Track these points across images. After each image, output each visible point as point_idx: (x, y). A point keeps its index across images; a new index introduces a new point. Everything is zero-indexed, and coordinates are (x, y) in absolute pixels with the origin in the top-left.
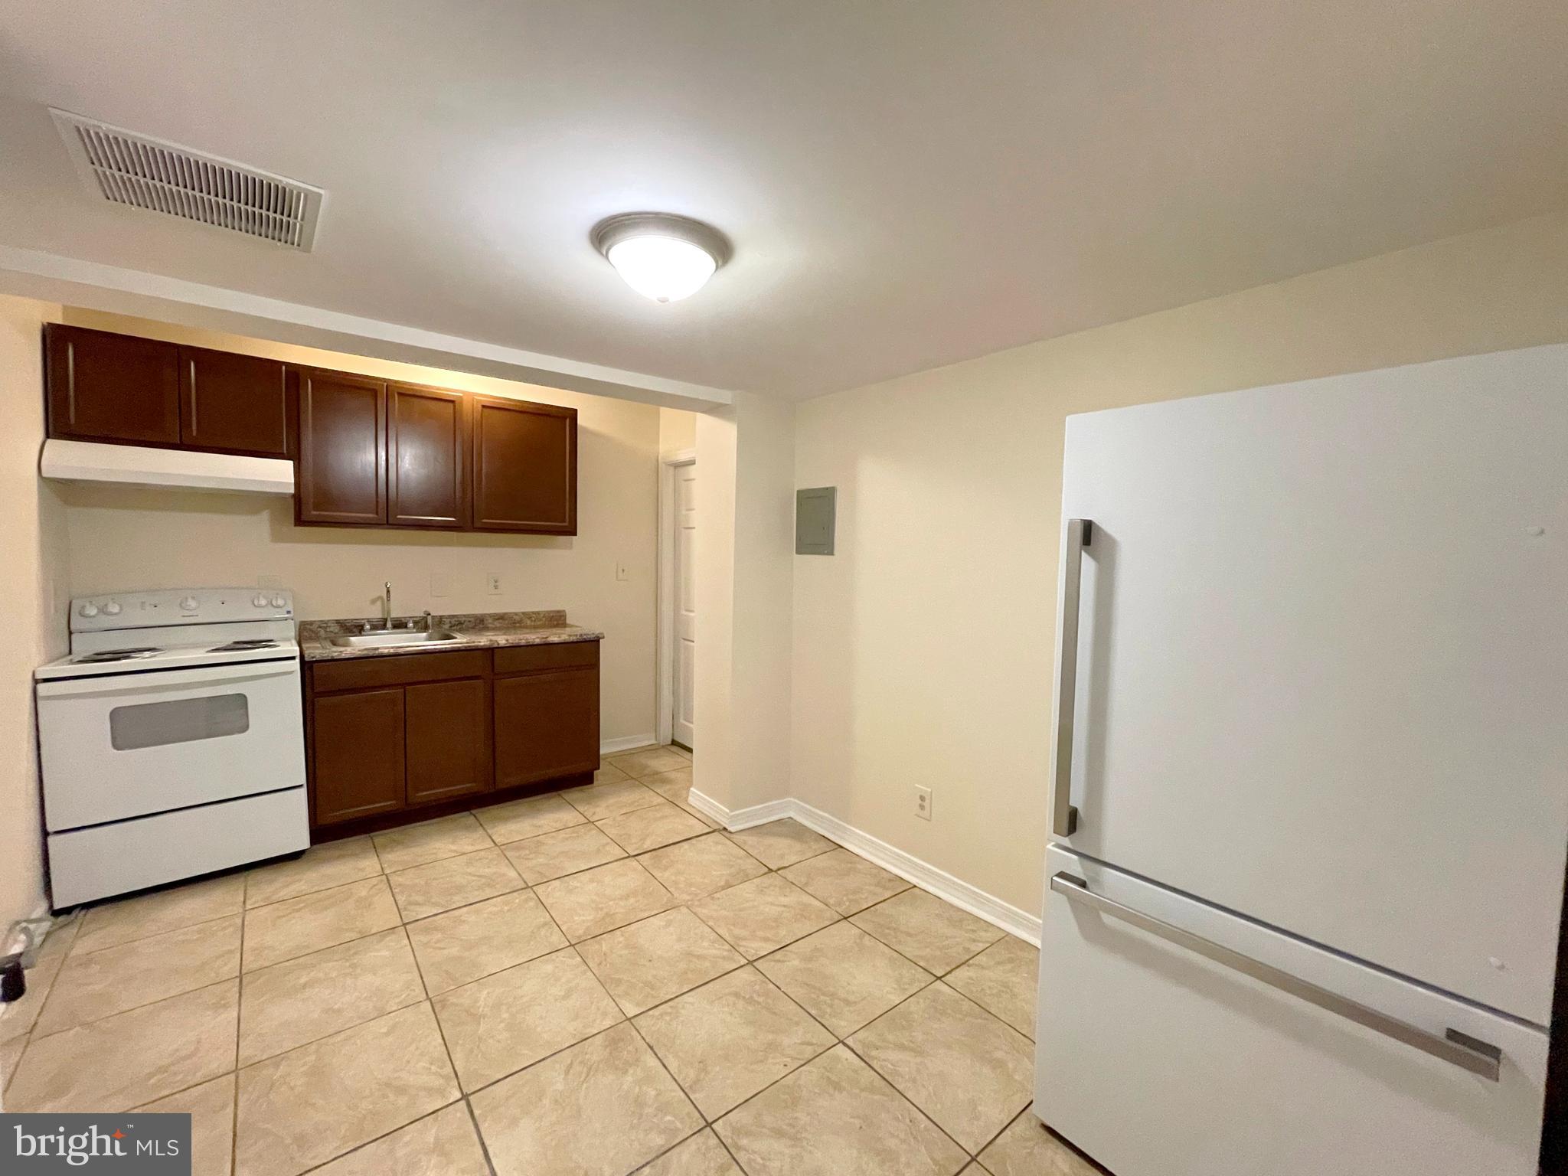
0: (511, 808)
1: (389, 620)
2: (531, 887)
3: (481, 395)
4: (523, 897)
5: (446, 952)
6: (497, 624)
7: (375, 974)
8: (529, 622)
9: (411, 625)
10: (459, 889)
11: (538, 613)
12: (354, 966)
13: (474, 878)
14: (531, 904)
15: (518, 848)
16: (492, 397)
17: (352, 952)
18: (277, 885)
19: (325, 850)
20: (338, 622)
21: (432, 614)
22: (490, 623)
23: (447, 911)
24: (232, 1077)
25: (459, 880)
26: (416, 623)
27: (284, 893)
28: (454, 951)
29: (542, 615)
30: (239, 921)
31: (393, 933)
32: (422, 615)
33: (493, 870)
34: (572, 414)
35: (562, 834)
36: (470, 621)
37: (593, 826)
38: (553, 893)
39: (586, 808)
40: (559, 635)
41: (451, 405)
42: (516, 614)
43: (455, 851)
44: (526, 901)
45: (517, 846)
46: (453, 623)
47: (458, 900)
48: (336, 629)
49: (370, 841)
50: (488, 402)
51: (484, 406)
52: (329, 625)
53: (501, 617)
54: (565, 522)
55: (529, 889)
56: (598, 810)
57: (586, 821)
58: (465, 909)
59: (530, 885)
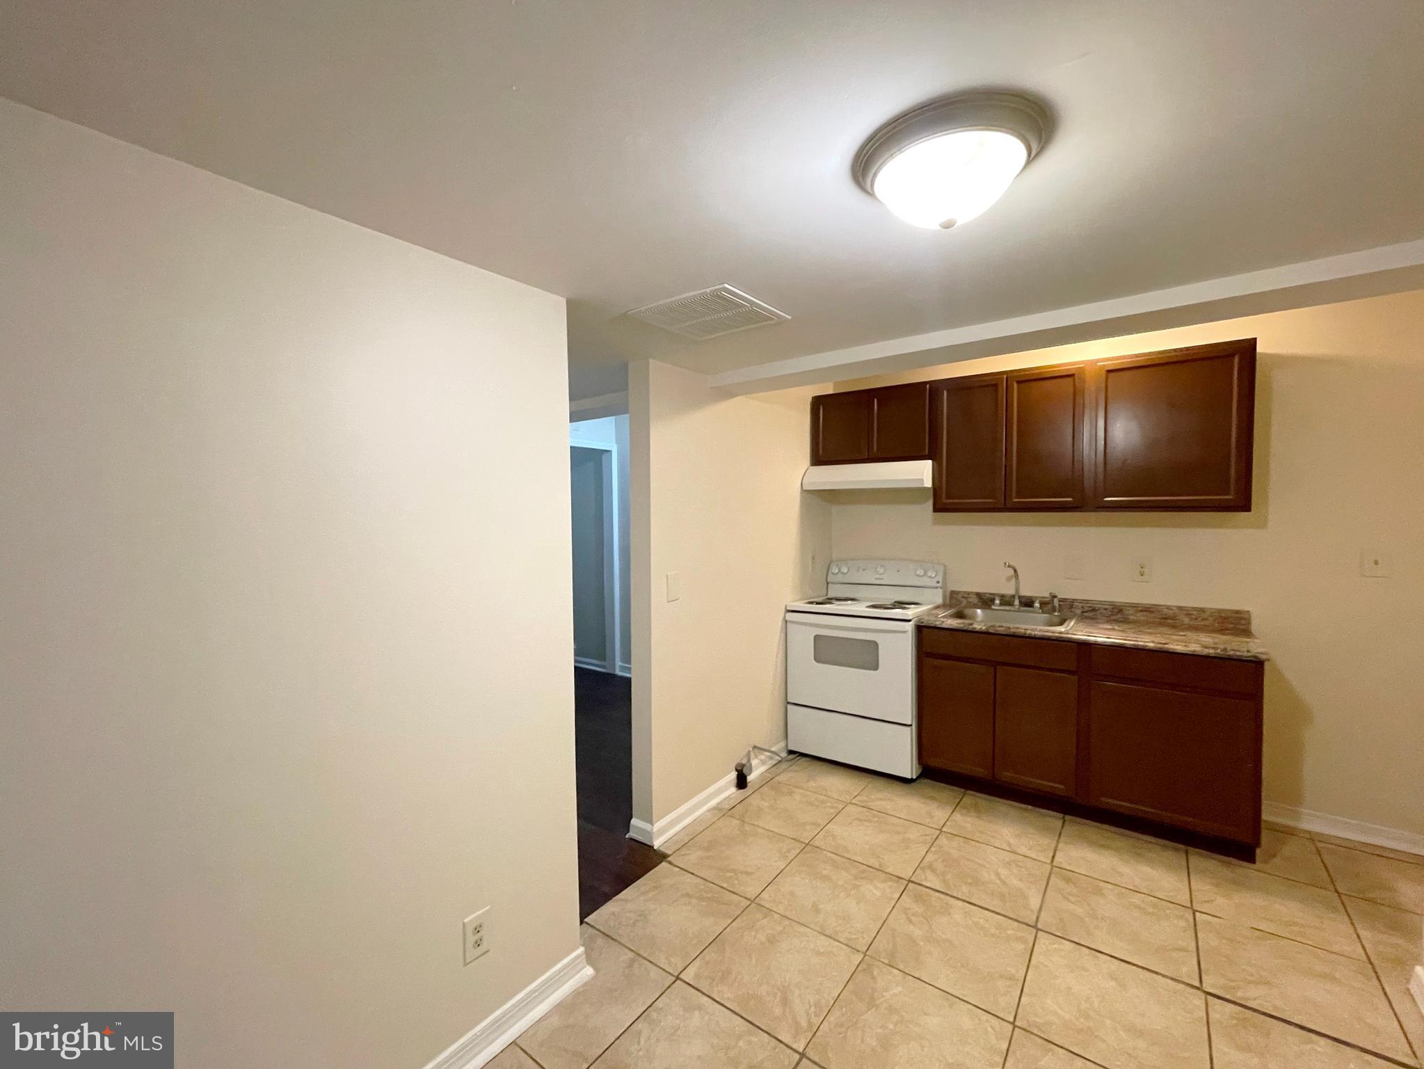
0: (1109, 834)
1: (1017, 597)
2: (1038, 930)
3: (1107, 359)
4: (1020, 934)
5: (912, 927)
6: (1141, 616)
7: (857, 903)
8: (1186, 620)
9: (1037, 605)
10: (976, 882)
11: (1202, 610)
12: (856, 887)
13: (998, 882)
14: (1020, 947)
15: (1068, 881)
16: (1118, 358)
17: (863, 875)
18: (880, 795)
19: (927, 786)
20: (978, 595)
21: (1060, 596)
22: (1132, 615)
23: (947, 894)
24: (749, 903)
25: (985, 875)
26: (1043, 604)
27: (877, 804)
28: (917, 933)
29: (1208, 614)
30: (841, 807)
31: (897, 882)
32: (1048, 595)
33: (1021, 885)
34: (1249, 347)
35: (1136, 899)
36: (1106, 609)
37: (1189, 916)
38: (1052, 955)
39: (1205, 888)
40: (1186, 643)
41: (1070, 380)
42: (1168, 607)
43: (1009, 845)
44: (1019, 939)
45: (1069, 877)
46: (1086, 609)
47: (964, 891)
48: (974, 600)
49: (962, 795)
50: (1111, 365)
51: (1109, 371)
52: (970, 596)
53: (1147, 609)
54: (1228, 494)
55: (1034, 931)
56: (1220, 900)
57: (1189, 905)
58: (960, 903)
59: (1040, 926)
